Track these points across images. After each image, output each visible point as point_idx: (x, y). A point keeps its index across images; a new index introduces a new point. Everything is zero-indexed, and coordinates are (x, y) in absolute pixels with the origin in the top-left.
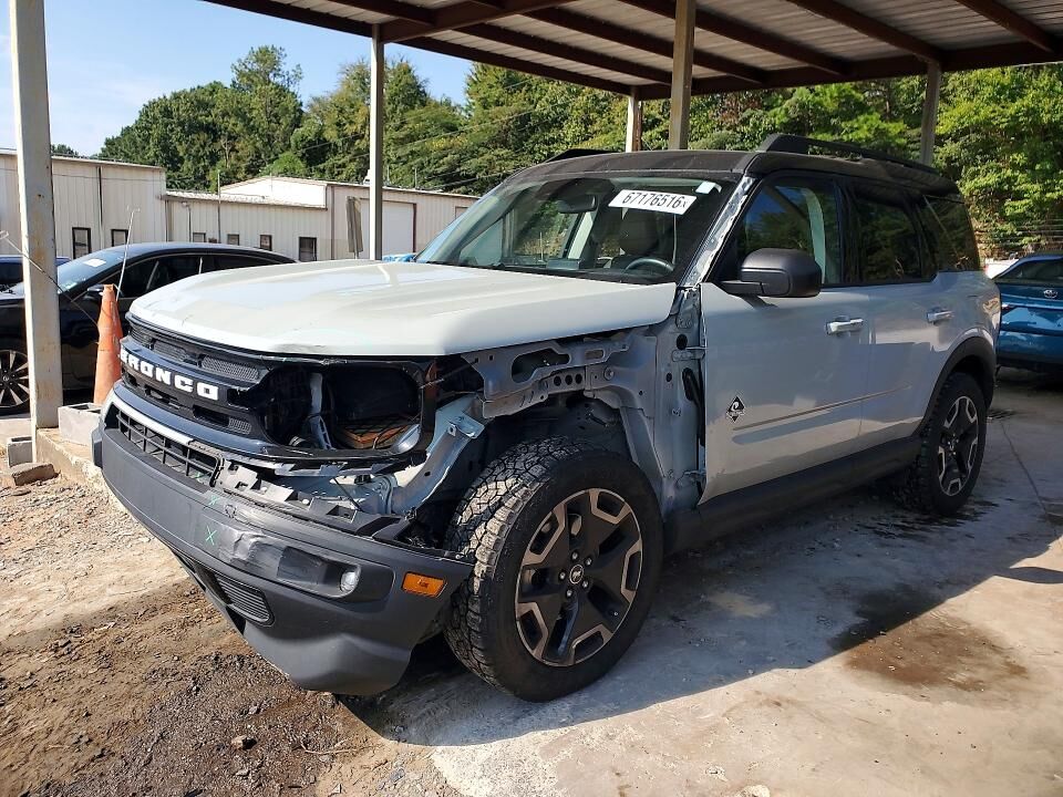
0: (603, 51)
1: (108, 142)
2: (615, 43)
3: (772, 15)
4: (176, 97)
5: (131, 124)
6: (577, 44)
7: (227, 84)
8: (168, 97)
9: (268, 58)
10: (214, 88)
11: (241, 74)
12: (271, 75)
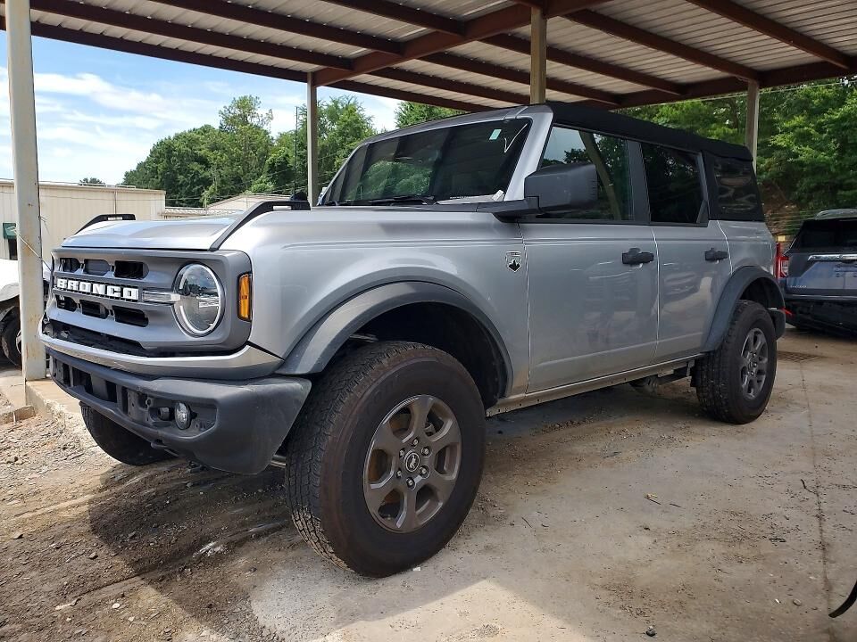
0: (489, 85)
1: (127, 175)
2: (496, 79)
3: (614, 50)
4: (177, 137)
5: (144, 160)
6: (469, 81)
7: (216, 126)
8: (172, 138)
9: (246, 105)
10: (206, 130)
11: (227, 119)
12: (249, 118)
